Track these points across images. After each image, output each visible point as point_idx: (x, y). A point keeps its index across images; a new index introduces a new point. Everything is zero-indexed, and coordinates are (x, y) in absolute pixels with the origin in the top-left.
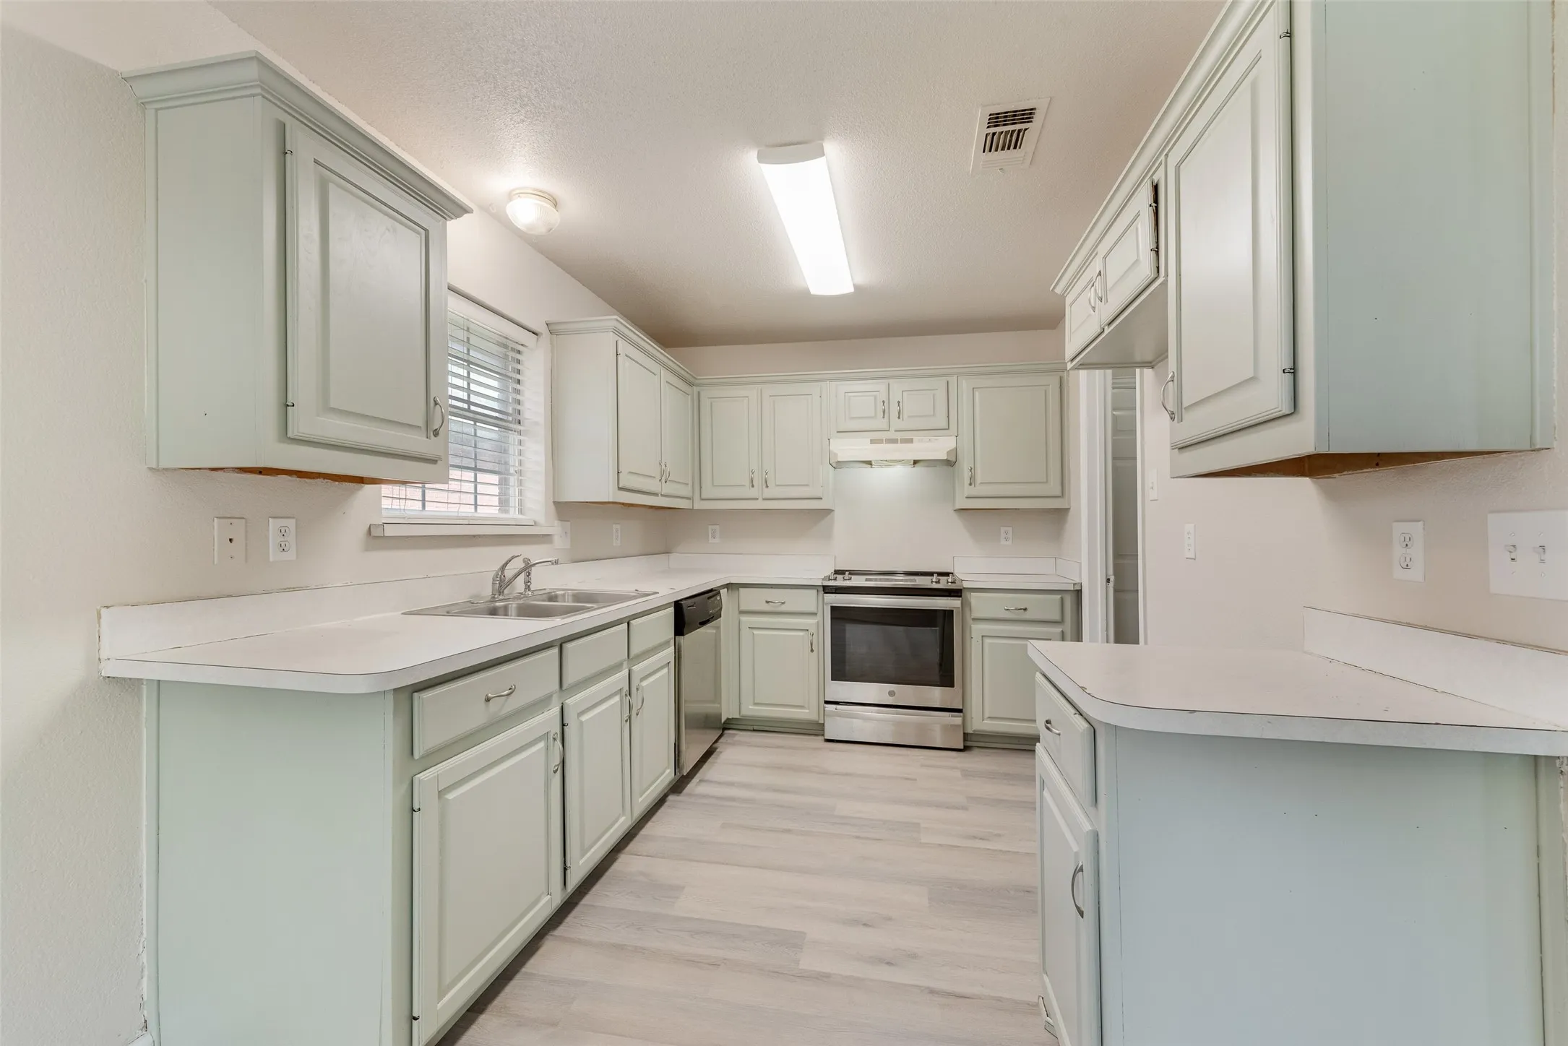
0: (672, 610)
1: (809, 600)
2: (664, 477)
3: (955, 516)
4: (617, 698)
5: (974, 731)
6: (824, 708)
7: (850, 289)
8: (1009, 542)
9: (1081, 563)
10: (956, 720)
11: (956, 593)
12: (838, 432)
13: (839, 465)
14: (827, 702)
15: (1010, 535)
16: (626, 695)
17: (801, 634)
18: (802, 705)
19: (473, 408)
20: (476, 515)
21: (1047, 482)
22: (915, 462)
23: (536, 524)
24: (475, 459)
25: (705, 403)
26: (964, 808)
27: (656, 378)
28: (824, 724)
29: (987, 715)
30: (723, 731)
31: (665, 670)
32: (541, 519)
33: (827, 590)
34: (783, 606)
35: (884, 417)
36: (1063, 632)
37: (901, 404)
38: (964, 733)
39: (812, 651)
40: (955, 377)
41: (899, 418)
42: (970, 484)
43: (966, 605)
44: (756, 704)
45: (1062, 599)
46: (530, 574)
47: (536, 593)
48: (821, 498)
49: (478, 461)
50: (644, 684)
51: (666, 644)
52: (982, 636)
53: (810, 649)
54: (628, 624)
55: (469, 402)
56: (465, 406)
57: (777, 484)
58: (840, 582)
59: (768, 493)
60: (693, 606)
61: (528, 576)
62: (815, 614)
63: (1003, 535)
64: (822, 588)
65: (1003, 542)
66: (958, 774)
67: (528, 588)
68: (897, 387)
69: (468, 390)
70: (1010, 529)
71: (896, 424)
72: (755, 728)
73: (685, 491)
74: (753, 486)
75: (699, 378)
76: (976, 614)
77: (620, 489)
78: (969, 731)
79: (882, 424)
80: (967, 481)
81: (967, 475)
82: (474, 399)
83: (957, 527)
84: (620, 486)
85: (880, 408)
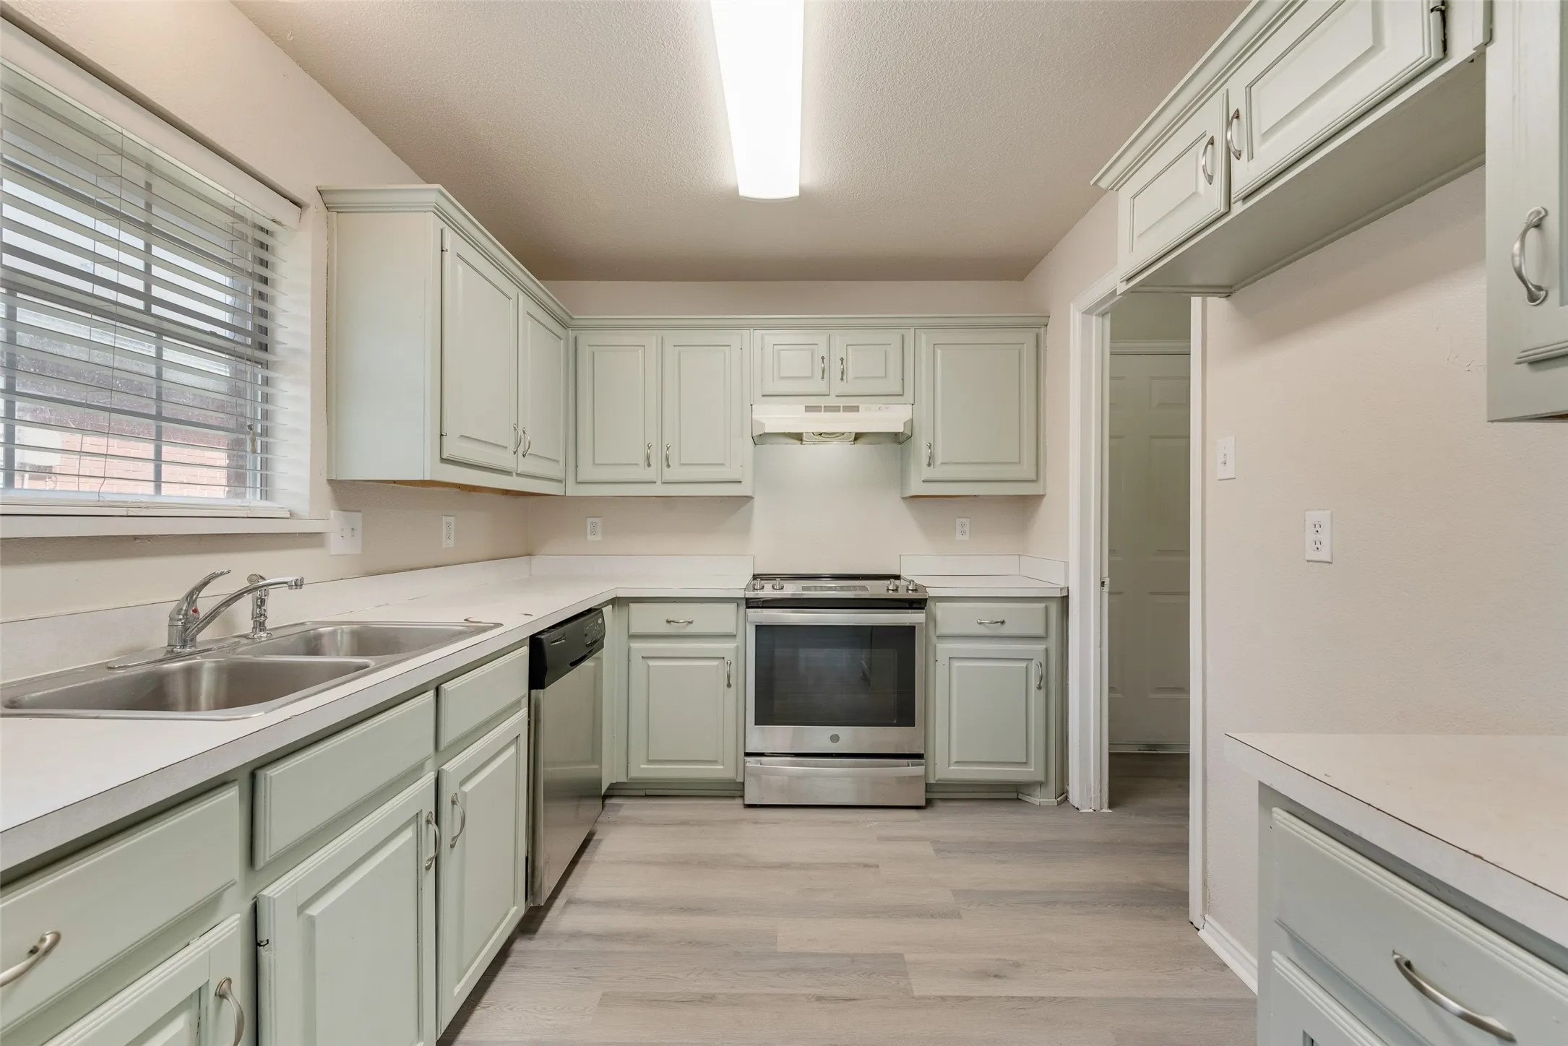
0: (525, 650)
1: (726, 618)
2: (521, 448)
3: (903, 505)
4: (409, 834)
5: (939, 780)
6: (745, 763)
7: (795, 192)
8: (966, 537)
9: (1067, 564)
10: (917, 770)
11: (917, 604)
12: (763, 396)
13: (761, 439)
14: (748, 755)
15: (967, 528)
16: (428, 822)
17: (715, 663)
18: (715, 759)
19: (156, 309)
20: (158, 499)
21: (1019, 463)
22: (858, 437)
23: (292, 515)
24: (159, 397)
25: (585, 353)
26: (955, 915)
27: (512, 303)
28: (743, 784)
29: (954, 759)
30: (603, 801)
31: (512, 750)
32: (302, 507)
33: (751, 603)
34: (690, 625)
35: (823, 378)
36: (1047, 650)
37: (844, 362)
38: (926, 784)
39: (729, 685)
40: (912, 330)
41: (842, 379)
42: (929, 465)
43: (932, 619)
44: (650, 762)
45: (1046, 608)
46: (263, 602)
47: (275, 634)
48: (740, 482)
49: (164, 404)
50: (468, 788)
51: (512, 708)
52: (950, 658)
53: (726, 684)
54: (437, 690)
55: (147, 297)
56: (140, 304)
57: (682, 462)
58: (768, 592)
59: (669, 474)
60: (560, 639)
61: (260, 607)
62: (735, 636)
63: (959, 528)
64: (744, 602)
65: (958, 536)
66: (928, 849)
67: (259, 625)
68: (839, 339)
69: (146, 274)
70: (967, 521)
71: (838, 387)
72: (649, 792)
73: (556, 471)
74: (649, 465)
75: (575, 317)
76: (942, 630)
77: (443, 460)
78: (932, 781)
79: (820, 386)
80: (925, 461)
81: (925, 453)
82: (157, 291)
83: (906, 519)
84: (445, 457)
85: (819, 365)
